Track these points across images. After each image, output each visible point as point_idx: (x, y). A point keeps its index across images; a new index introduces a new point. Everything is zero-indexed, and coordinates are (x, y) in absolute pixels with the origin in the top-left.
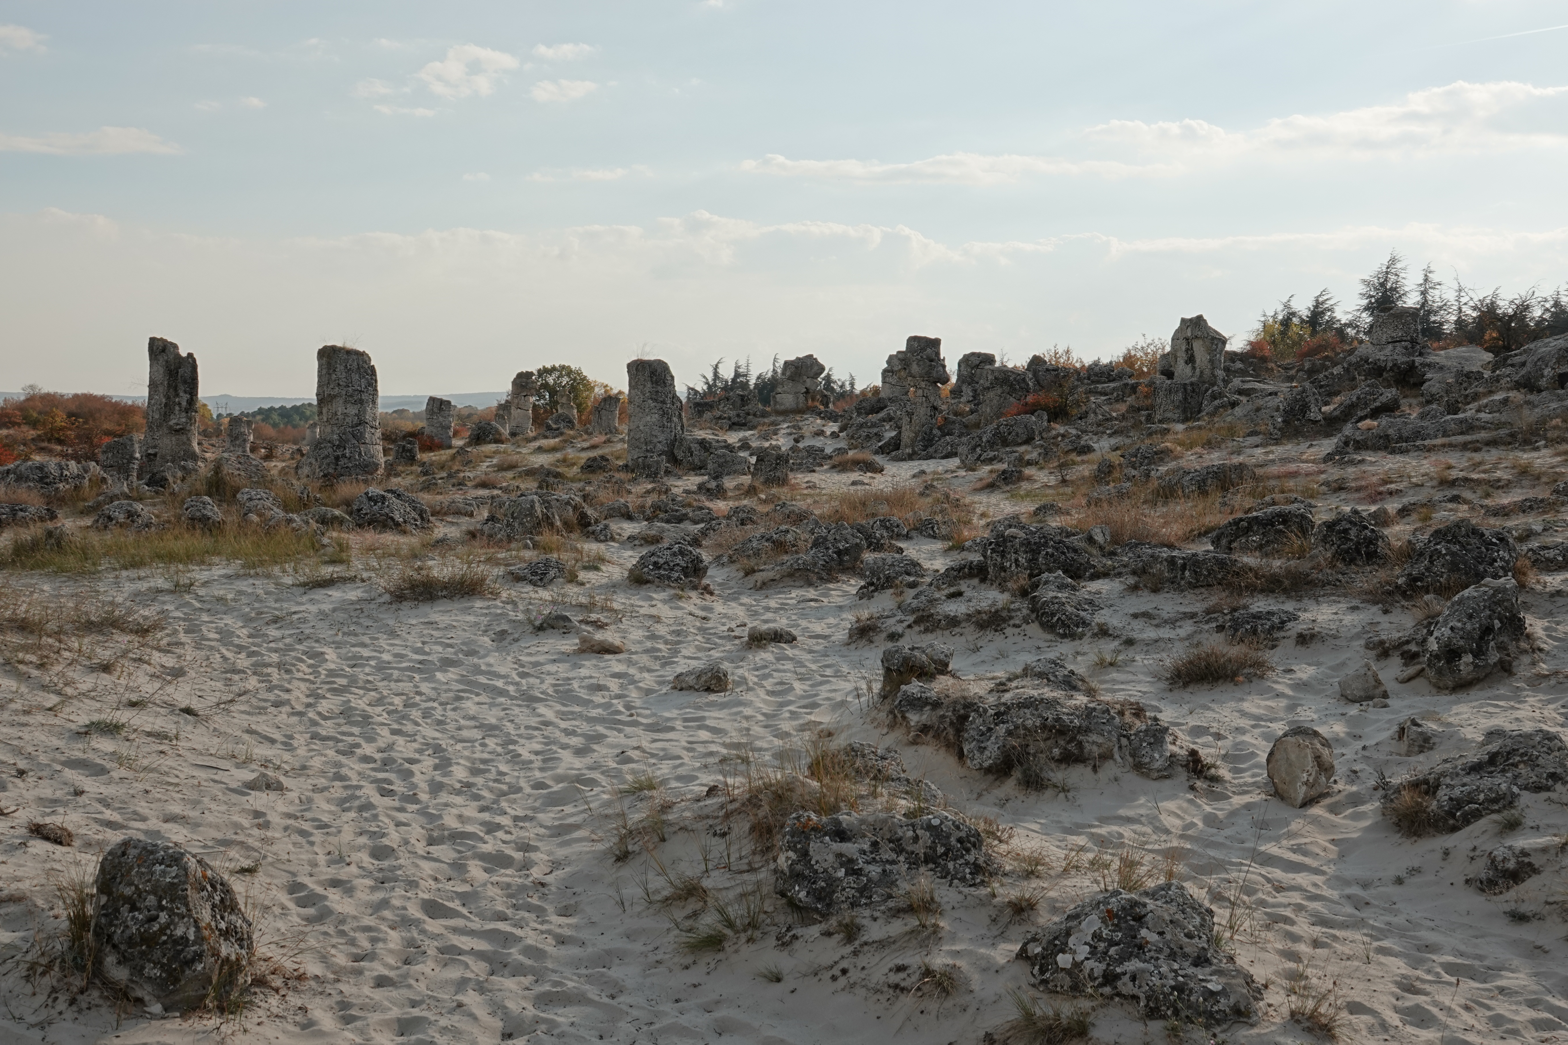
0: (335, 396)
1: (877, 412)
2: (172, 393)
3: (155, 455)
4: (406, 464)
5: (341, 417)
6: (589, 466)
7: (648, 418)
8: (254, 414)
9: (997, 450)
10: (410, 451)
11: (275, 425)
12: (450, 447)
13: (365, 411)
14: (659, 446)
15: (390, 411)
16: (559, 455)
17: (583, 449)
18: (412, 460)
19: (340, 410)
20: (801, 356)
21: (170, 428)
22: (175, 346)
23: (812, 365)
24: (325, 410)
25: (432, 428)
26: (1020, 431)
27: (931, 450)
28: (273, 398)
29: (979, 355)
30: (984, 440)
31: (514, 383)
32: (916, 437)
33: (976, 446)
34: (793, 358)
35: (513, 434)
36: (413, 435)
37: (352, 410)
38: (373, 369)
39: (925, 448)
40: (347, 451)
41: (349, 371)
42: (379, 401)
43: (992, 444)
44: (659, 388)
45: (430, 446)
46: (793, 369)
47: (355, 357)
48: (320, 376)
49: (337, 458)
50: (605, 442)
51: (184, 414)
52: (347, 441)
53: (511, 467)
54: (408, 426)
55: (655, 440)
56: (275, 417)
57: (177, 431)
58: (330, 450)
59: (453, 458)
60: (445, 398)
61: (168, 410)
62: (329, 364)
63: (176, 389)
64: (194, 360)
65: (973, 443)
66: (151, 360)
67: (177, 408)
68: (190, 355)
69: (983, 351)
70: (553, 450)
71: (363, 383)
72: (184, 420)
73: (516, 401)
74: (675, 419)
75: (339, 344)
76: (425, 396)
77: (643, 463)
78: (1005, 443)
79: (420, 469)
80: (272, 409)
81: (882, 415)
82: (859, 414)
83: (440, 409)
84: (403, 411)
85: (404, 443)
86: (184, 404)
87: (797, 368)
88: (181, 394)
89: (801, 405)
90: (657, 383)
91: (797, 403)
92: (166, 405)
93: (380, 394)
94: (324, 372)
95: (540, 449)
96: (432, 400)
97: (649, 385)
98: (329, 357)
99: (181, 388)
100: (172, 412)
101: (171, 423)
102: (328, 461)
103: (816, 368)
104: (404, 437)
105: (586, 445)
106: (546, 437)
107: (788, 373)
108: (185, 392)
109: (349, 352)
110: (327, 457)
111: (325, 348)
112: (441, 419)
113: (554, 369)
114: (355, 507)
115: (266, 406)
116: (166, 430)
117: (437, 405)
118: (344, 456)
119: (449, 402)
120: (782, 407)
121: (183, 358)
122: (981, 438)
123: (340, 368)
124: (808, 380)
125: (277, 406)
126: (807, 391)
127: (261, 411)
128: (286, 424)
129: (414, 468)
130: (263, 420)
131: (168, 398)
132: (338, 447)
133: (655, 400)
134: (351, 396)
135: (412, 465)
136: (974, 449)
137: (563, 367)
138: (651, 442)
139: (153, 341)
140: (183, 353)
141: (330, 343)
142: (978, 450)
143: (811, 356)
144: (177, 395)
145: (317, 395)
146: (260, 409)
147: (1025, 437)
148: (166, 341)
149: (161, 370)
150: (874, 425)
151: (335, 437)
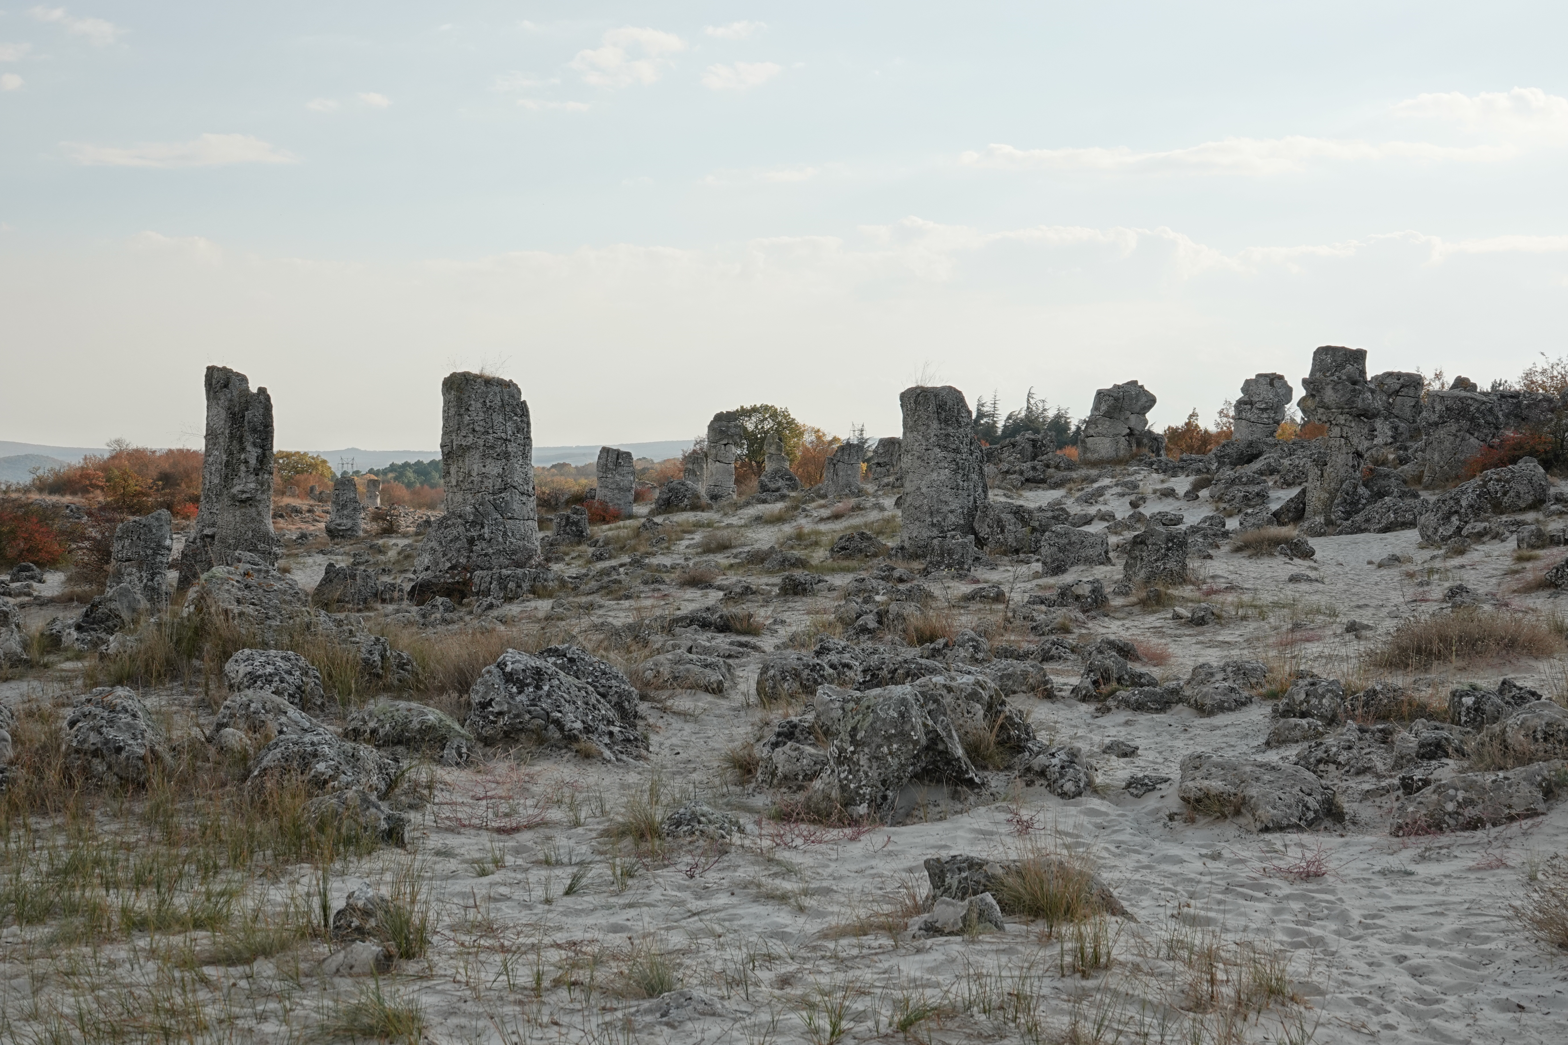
0: (469, 448)
1: (1249, 461)
2: (235, 446)
3: (212, 537)
4: (571, 544)
5: (477, 479)
6: (843, 549)
7: (934, 475)
8: (385, 472)
9: (1486, 520)
10: (576, 524)
11: (409, 485)
12: (631, 517)
13: (513, 470)
14: (952, 518)
15: (548, 466)
16: (788, 529)
17: (822, 520)
18: (580, 537)
19: (476, 468)
20: (1120, 383)
21: (233, 497)
22: (243, 379)
23: (1137, 395)
24: (453, 470)
25: (605, 491)
26: (1522, 489)
27: (1358, 518)
28: (409, 452)
29: (1399, 376)
30: (1464, 503)
31: (711, 427)
32: (1332, 499)
33: (1450, 514)
34: (1109, 386)
35: (715, 497)
36: (579, 499)
37: (494, 468)
38: (523, 407)
39: (1348, 515)
40: (486, 530)
41: (488, 409)
42: (534, 453)
43: (1476, 510)
44: (951, 430)
45: (604, 516)
46: (1111, 401)
47: (497, 389)
48: (446, 419)
49: (471, 541)
50: (853, 509)
51: (252, 477)
52: (485, 515)
53: (723, 547)
54: (573, 485)
55: (945, 509)
56: (410, 474)
57: (242, 501)
58: (461, 529)
59: (637, 533)
60: (623, 449)
61: (230, 471)
62: (459, 399)
63: (241, 440)
64: (268, 398)
65: (1445, 508)
66: (208, 399)
67: (243, 468)
68: (262, 391)
69: (1404, 371)
70: (778, 520)
71: (510, 427)
72: (252, 486)
73: (714, 451)
74: (974, 476)
75: (475, 371)
76: (596, 447)
77: (941, 547)
78: (1498, 508)
79: (591, 550)
80: (406, 465)
81: (1257, 465)
82: (1221, 464)
83: (617, 464)
84: (564, 465)
85: (569, 512)
86: (253, 462)
87: (1116, 399)
88: (249, 448)
89: (1122, 453)
90: (946, 421)
91: (1117, 450)
92: (227, 464)
93: (535, 444)
94: (452, 411)
95: (759, 520)
96: (605, 451)
97: (935, 425)
98: (460, 389)
99: (249, 438)
100: (235, 473)
101: (235, 490)
102: (458, 545)
103: (1144, 399)
104: (568, 503)
105: (825, 513)
106: (764, 501)
107: (1104, 408)
108: (254, 444)
109: (489, 382)
110: (457, 538)
111: (454, 375)
112: (618, 478)
113: (754, 410)
114: (476, 699)
115: (399, 462)
116: (226, 501)
117: (612, 458)
118: (481, 537)
119: (629, 454)
120: (1096, 456)
121: (254, 395)
122: (1458, 501)
123: (476, 405)
124: (1133, 418)
125: (412, 461)
126: (1131, 433)
127: (393, 468)
128: (422, 484)
129: (583, 547)
130: (396, 479)
131: (230, 454)
132: (473, 524)
133: (945, 448)
134: (492, 447)
135: (579, 543)
136: (1447, 518)
137: (766, 408)
138: (938, 511)
139: (211, 370)
140: (253, 389)
141: (460, 370)
142: (1455, 519)
143: (1135, 382)
144: (243, 449)
145: (442, 446)
146: (392, 465)
147: (1530, 499)
148: (231, 371)
149: (223, 414)
150: (1251, 481)
151: (469, 509)
